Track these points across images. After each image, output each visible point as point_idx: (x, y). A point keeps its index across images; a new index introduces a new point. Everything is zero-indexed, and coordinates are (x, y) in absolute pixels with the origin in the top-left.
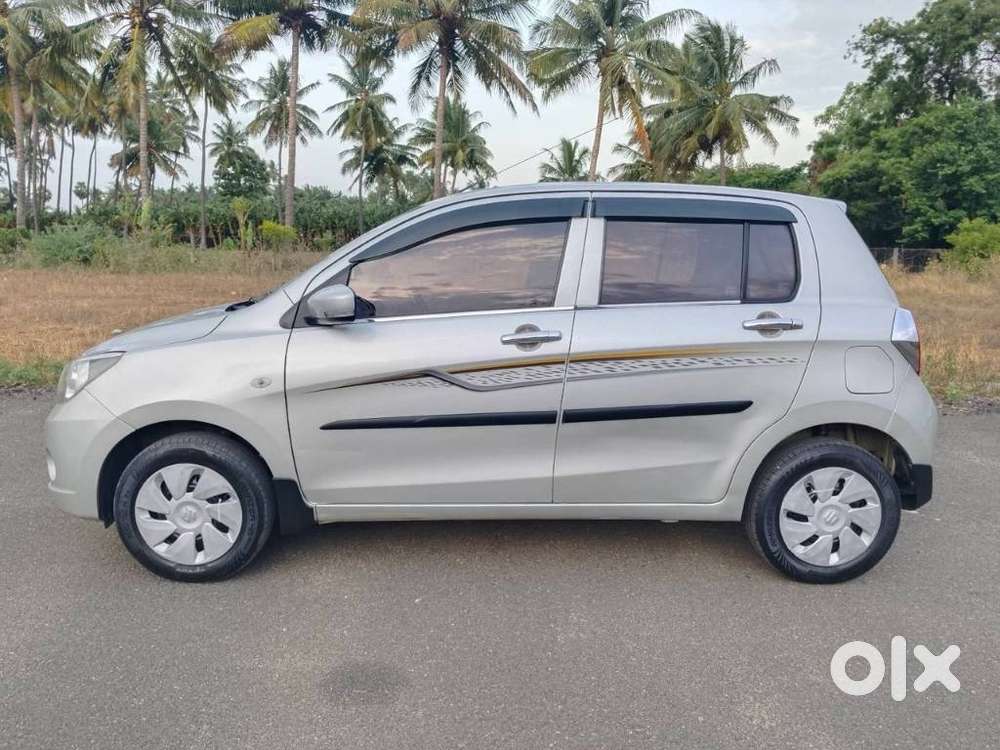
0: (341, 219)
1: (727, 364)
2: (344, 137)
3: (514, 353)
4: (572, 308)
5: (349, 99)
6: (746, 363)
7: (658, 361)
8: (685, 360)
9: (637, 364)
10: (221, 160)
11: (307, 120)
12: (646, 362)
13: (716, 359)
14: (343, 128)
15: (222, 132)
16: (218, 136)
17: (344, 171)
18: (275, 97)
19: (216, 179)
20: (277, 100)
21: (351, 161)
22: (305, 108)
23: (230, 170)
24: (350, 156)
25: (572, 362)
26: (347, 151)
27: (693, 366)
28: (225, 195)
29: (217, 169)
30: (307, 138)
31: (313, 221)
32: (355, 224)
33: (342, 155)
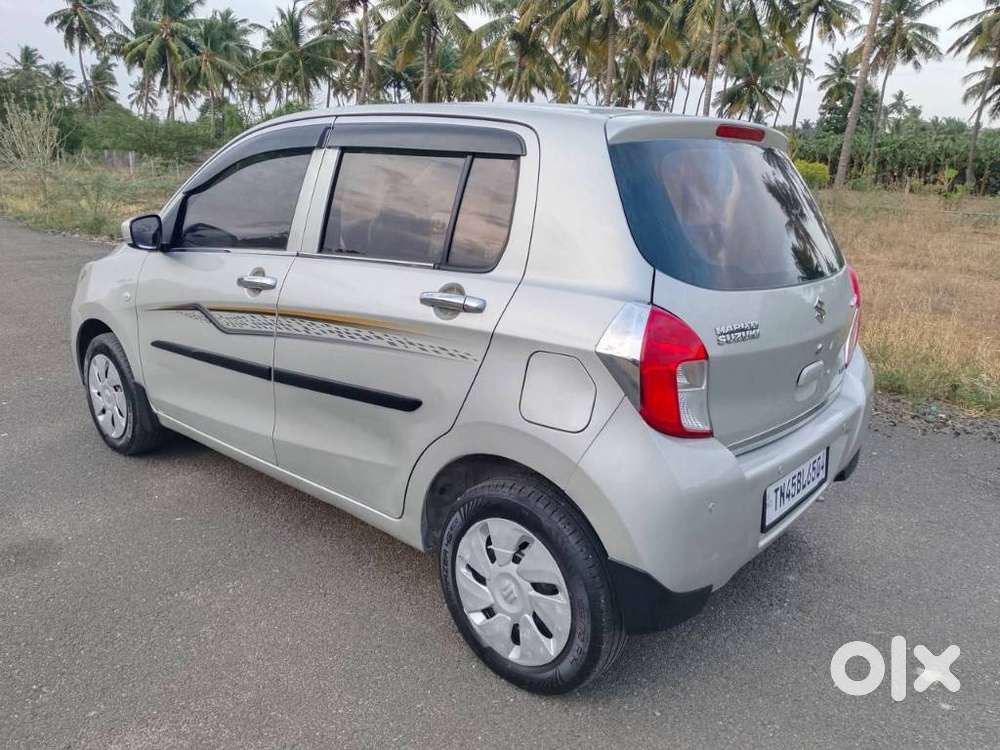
0: (948, 156)
1: (401, 346)
2: (972, 57)
3: (246, 297)
4: (295, 253)
5: (990, 8)
6: (416, 349)
7: (342, 328)
8: (365, 333)
9: (326, 329)
10: (830, 94)
11: (925, 41)
12: (333, 327)
13: (391, 336)
14: (971, 46)
15: (836, 63)
16: (831, 67)
17: (965, 99)
18: (889, 19)
19: (822, 114)
20: (892, 22)
21: (978, 85)
22: (923, 28)
23: (838, 103)
24: (977, 80)
25: (280, 315)
26: (974, 74)
27: (371, 342)
28: (828, 131)
29: (824, 103)
30: (922, 62)
31: (912, 157)
32: (965, 161)
33: (966, 78)
